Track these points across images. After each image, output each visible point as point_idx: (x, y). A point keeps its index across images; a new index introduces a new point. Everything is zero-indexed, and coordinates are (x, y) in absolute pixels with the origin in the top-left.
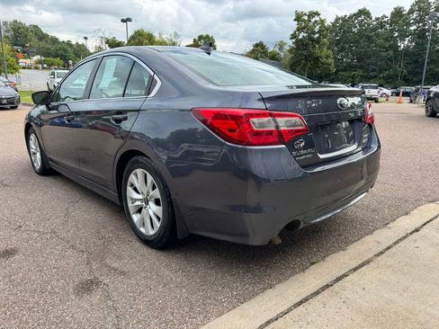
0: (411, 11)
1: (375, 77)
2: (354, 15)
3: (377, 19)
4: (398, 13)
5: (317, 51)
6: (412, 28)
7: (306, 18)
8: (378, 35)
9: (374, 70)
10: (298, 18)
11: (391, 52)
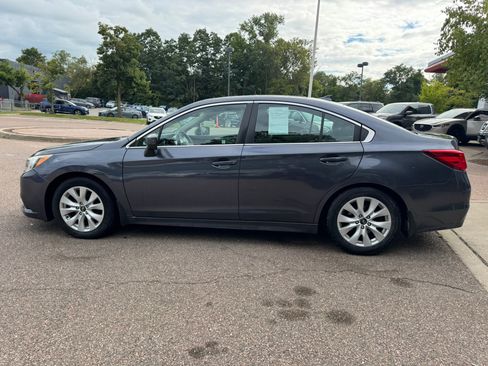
0: (195, 40)
1: (173, 100)
2: (143, 34)
3: (167, 42)
4: (184, 39)
5: (130, 70)
6: (199, 55)
7: (112, 32)
8: (169, 58)
9: (171, 93)
10: (103, 31)
11: (184, 77)
